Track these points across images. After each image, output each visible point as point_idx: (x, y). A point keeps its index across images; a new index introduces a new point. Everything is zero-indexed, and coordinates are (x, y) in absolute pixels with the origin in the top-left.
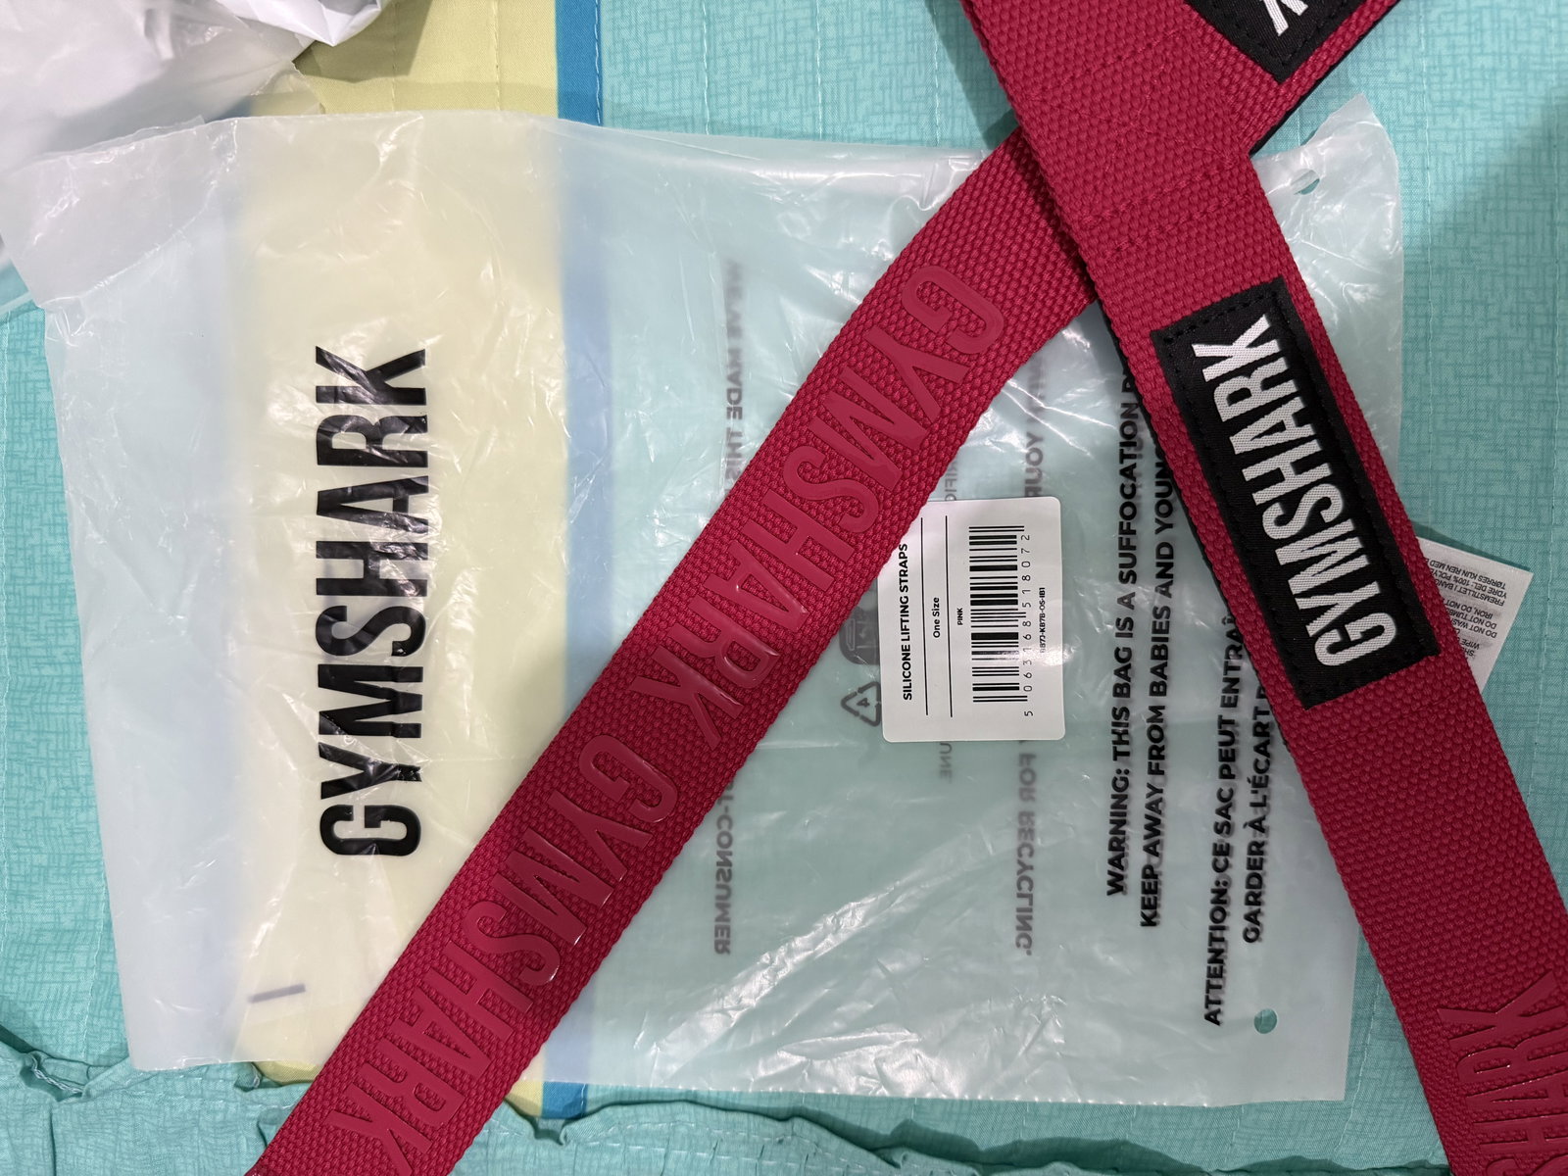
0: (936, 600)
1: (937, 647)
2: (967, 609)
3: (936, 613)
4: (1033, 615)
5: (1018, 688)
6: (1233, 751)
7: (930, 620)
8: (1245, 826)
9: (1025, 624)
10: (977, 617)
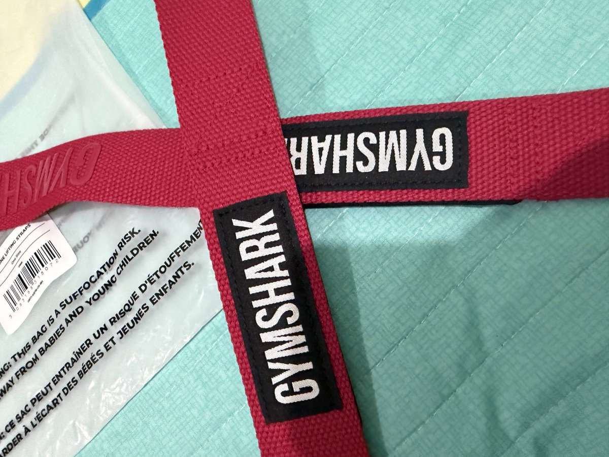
0: (20, 252)
1: (10, 266)
2: (24, 264)
3: (17, 256)
4: (35, 287)
5: (16, 305)
6: (42, 398)
7: (14, 256)
8: (24, 426)
9: (31, 287)
10: (24, 269)
